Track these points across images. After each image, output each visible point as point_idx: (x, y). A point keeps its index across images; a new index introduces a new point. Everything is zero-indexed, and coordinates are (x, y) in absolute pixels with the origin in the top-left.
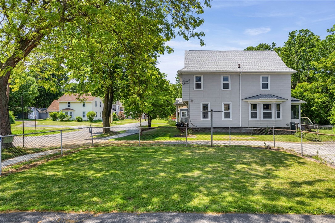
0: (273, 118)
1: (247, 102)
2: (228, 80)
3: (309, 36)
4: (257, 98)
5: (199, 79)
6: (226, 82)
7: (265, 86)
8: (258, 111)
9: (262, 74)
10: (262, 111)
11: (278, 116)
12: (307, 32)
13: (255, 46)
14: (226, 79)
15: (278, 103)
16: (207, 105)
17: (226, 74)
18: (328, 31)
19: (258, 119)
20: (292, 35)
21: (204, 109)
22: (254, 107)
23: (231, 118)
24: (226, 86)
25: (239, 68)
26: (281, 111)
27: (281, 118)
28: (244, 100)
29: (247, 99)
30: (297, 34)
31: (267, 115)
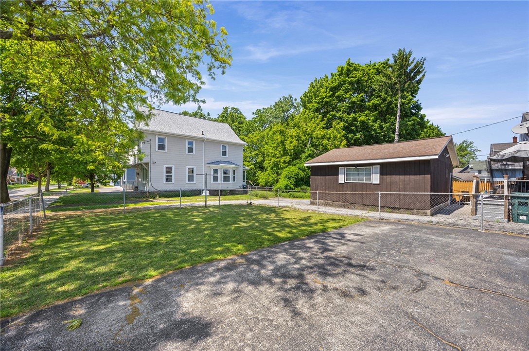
0: (231, 182)
1: (210, 166)
2: (192, 145)
3: (238, 114)
4: (219, 164)
5: (161, 140)
6: (190, 146)
7: (224, 153)
8: (219, 175)
9: (222, 143)
10: (223, 175)
11: (234, 180)
12: (237, 110)
13: (190, 112)
14: (190, 143)
15: (234, 169)
16: (171, 168)
17: (191, 139)
18: (253, 114)
19: (219, 182)
20: (226, 109)
21: (167, 172)
22: (216, 171)
23: (195, 182)
24: (190, 150)
25: (203, 134)
26: (236, 175)
27: (236, 182)
28: (207, 165)
29: (209, 164)
30: (229, 110)
31: (226, 179)
